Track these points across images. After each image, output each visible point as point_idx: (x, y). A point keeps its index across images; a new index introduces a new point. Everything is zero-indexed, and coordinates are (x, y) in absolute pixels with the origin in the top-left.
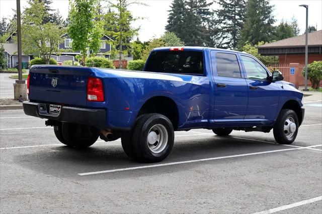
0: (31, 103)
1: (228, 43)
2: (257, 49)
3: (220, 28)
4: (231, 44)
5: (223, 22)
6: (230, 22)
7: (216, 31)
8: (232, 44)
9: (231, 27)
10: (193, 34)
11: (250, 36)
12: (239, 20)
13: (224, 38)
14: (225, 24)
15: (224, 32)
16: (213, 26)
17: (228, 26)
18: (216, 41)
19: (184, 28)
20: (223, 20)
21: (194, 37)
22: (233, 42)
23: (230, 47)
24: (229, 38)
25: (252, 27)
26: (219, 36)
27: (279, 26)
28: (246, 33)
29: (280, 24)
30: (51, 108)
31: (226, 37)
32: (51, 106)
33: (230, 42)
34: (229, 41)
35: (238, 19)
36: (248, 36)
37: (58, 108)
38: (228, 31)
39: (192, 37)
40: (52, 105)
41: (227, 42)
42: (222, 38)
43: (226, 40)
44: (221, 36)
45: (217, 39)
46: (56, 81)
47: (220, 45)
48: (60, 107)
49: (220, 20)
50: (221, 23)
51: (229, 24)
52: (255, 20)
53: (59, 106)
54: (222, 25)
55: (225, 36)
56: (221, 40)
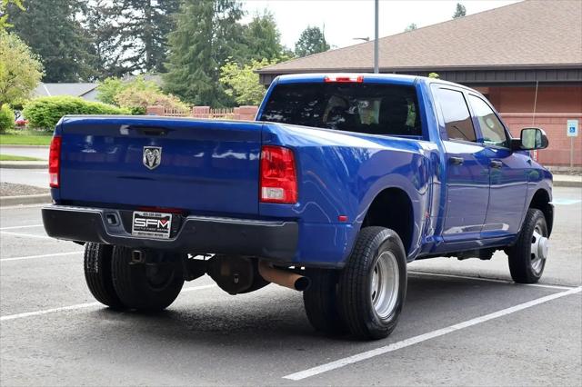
0: (62, 208)
1: (134, 59)
2: (258, 75)
3: (115, 24)
4: (141, 61)
5: (124, 12)
6: (139, 13)
7: (109, 33)
8: (144, 62)
9: (141, 24)
10: (61, 38)
11: (192, 44)
12: (157, 10)
13: (125, 48)
14: (127, 16)
15: (125, 35)
16: (101, 22)
17: (134, 21)
18: (107, 54)
19: (39, 23)
20: (123, 9)
21: (62, 45)
22: (145, 58)
23: (138, 68)
24: (137, 48)
25: (197, 26)
26: (114, 43)
27: (250, 24)
28: (184, 38)
29: (252, 21)
30: (135, 220)
31: (130, 46)
32: (137, 216)
33: (139, 56)
34: (137, 54)
35: (157, 7)
36: (188, 44)
37: (161, 219)
38: (134, 33)
39: (57, 44)
40: (141, 213)
41: (132, 56)
42: (120, 48)
43: (130, 53)
44: (119, 43)
45: (108, 49)
46: (159, 154)
47: (115, 62)
48: (167, 218)
49: (115, 8)
50: (120, 14)
51: (136, 18)
52: (202, 11)
53: (164, 215)
54: (122, 19)
55: (127, 43)
56: (118, 51)
